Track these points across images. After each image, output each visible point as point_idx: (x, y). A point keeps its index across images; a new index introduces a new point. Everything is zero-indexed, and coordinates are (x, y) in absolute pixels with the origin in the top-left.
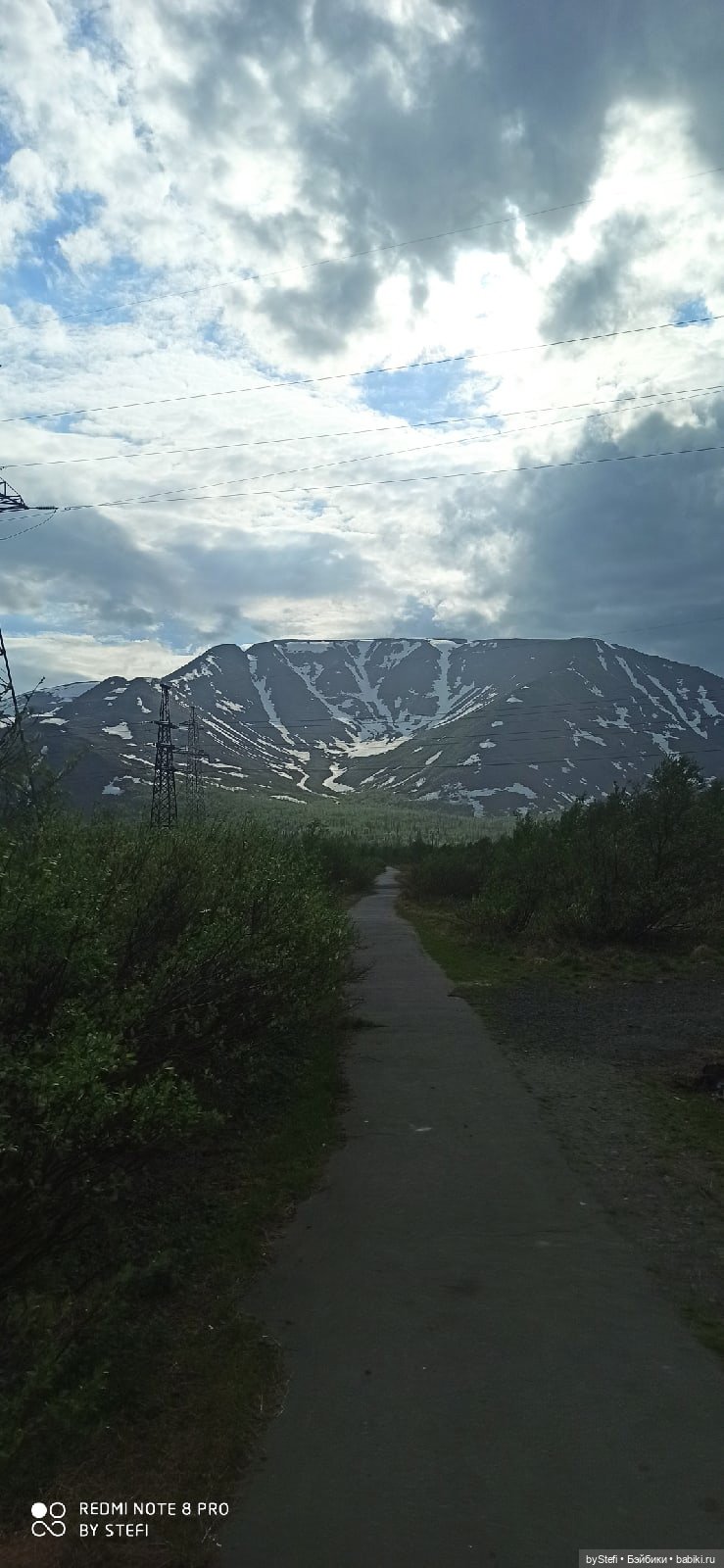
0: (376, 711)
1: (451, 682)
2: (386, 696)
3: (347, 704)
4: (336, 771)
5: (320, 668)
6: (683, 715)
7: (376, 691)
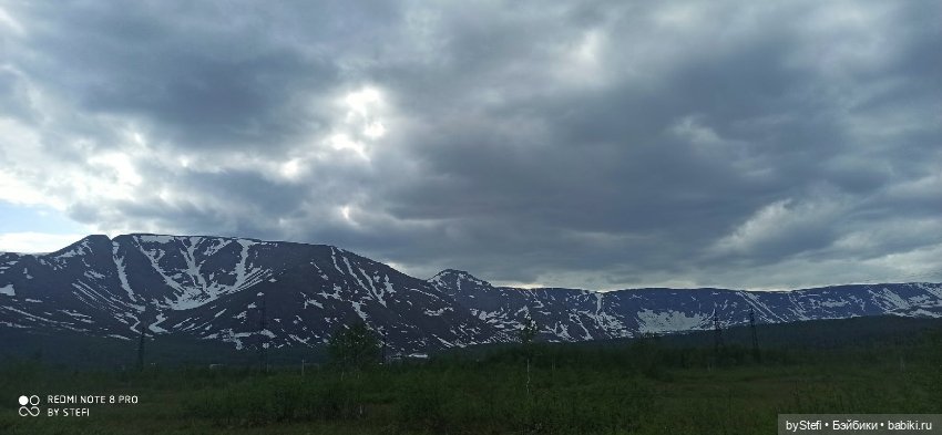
0: (197, 281)
1: (247, 266)
2: (205, 272)
3: (178, 276)
4: (161, 319)
5: (162, 253)
6: (374, 290)
7: (199, 268)
